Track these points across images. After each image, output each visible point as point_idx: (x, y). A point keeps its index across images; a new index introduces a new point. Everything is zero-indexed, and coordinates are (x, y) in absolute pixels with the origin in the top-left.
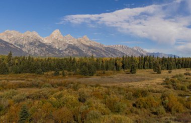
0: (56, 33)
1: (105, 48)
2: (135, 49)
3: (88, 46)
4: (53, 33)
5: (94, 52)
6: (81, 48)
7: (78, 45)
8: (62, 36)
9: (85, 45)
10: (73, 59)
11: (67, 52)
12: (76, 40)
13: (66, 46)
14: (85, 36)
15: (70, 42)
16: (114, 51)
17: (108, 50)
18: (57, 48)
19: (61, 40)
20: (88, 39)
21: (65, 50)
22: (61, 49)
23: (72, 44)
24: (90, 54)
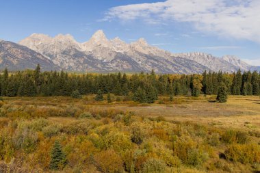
0: (99, 36)
1: (173, 57)
2: (226, 59)
3: (146, 56)
4: (94, 36)
5: (155, 65)
6: (136, 58)
7: (130, 53)
8: (107, 40)
9: (141, 54)
10: (122, 76)
11: (114, 65)
12: (128, 46)
13: (113, 55)
14: (141, 40)
15: (118, 49)
16: (188, 63)
17: (178, 61)
18: (100, 59)
19: (106, 46)
20: (146, 44)
21: (112, 62)
22: (105, 61)
23: (122, 52)
24: (149, 68)
